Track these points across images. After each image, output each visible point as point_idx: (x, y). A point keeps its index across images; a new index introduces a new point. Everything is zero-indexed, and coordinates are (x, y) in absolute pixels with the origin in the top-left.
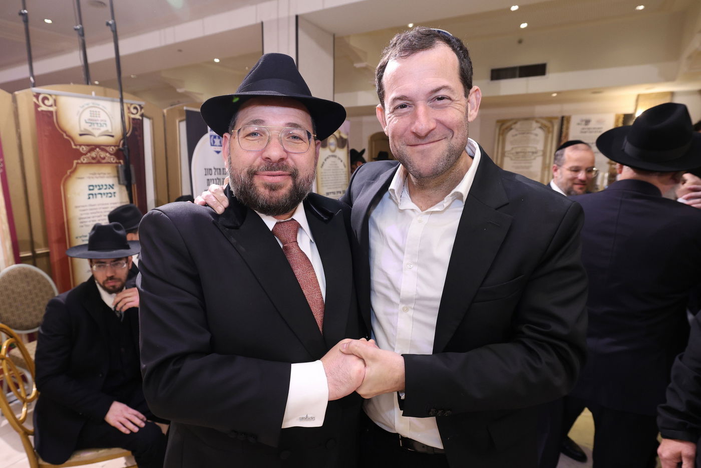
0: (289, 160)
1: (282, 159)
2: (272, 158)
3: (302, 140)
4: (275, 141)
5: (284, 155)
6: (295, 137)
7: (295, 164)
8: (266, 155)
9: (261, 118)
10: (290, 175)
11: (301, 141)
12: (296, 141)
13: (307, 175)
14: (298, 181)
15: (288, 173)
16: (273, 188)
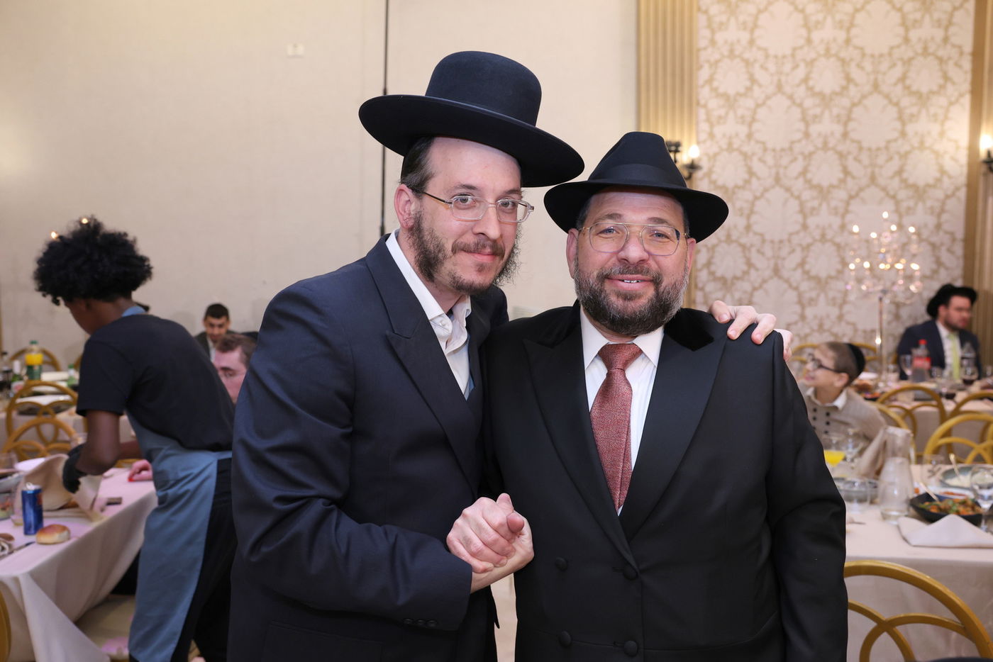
0: (652, 263)
1: (642, 261)
2: (630, 260)
3: (668, 238)
4: (634, 240)
5: (645, 255)
6: (660, 235)
7: (659, 267)
8: (622, 255)
9: (618, 212)
10: (651, 281)
11: (667, 240)
12: (660, 239)
13: (673, 282)
14: (661, 289)
15: (649, 277)
16: (628, 297)
